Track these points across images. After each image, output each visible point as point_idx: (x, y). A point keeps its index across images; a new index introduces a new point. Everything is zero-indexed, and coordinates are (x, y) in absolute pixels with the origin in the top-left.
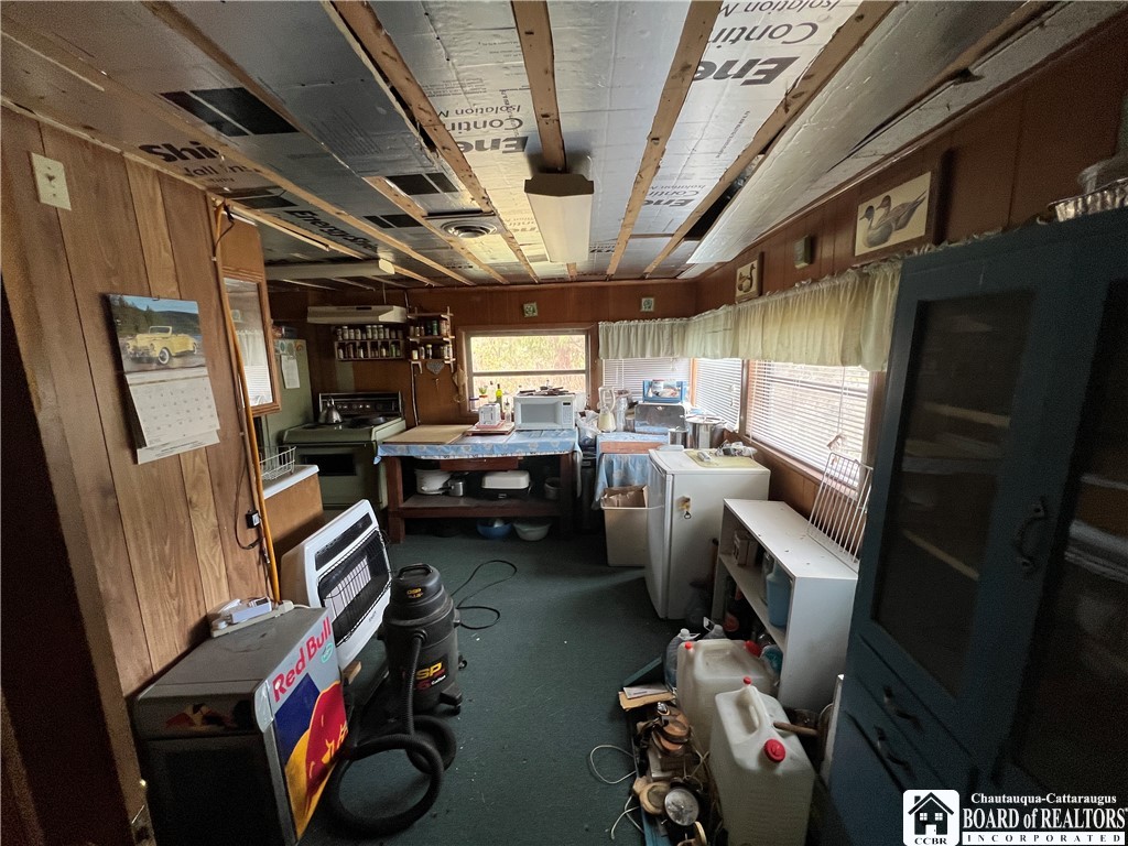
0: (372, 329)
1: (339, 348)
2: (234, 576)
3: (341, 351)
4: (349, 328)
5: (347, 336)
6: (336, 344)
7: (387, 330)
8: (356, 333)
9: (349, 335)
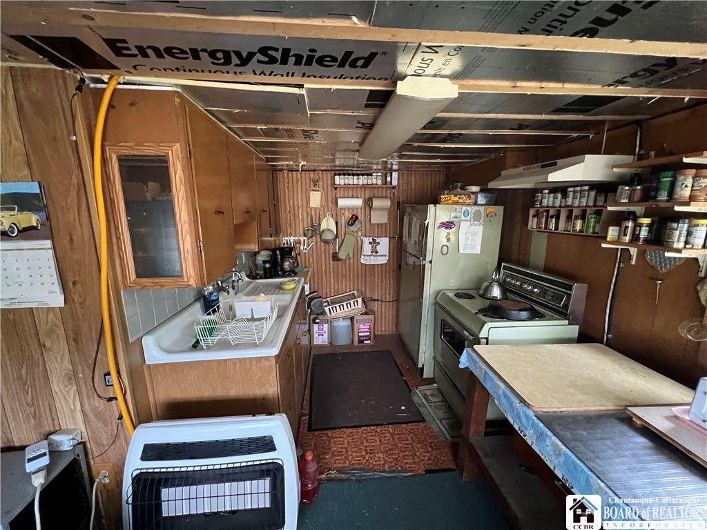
0: (575, 192)
1: (534, 216)
2: (91, 415)
3: (536, 219)
4: (550, 193)
5: (545, 202)
6: (532, 212)
7: (593, 193)
8: (555, 198)
9: (548, 200)
